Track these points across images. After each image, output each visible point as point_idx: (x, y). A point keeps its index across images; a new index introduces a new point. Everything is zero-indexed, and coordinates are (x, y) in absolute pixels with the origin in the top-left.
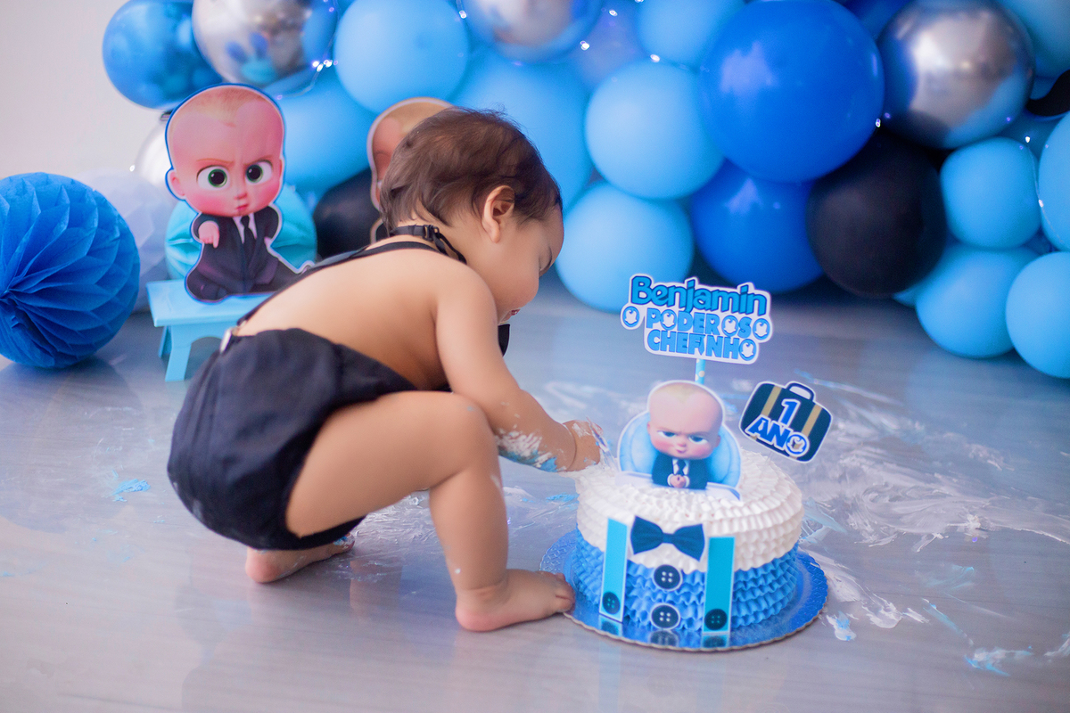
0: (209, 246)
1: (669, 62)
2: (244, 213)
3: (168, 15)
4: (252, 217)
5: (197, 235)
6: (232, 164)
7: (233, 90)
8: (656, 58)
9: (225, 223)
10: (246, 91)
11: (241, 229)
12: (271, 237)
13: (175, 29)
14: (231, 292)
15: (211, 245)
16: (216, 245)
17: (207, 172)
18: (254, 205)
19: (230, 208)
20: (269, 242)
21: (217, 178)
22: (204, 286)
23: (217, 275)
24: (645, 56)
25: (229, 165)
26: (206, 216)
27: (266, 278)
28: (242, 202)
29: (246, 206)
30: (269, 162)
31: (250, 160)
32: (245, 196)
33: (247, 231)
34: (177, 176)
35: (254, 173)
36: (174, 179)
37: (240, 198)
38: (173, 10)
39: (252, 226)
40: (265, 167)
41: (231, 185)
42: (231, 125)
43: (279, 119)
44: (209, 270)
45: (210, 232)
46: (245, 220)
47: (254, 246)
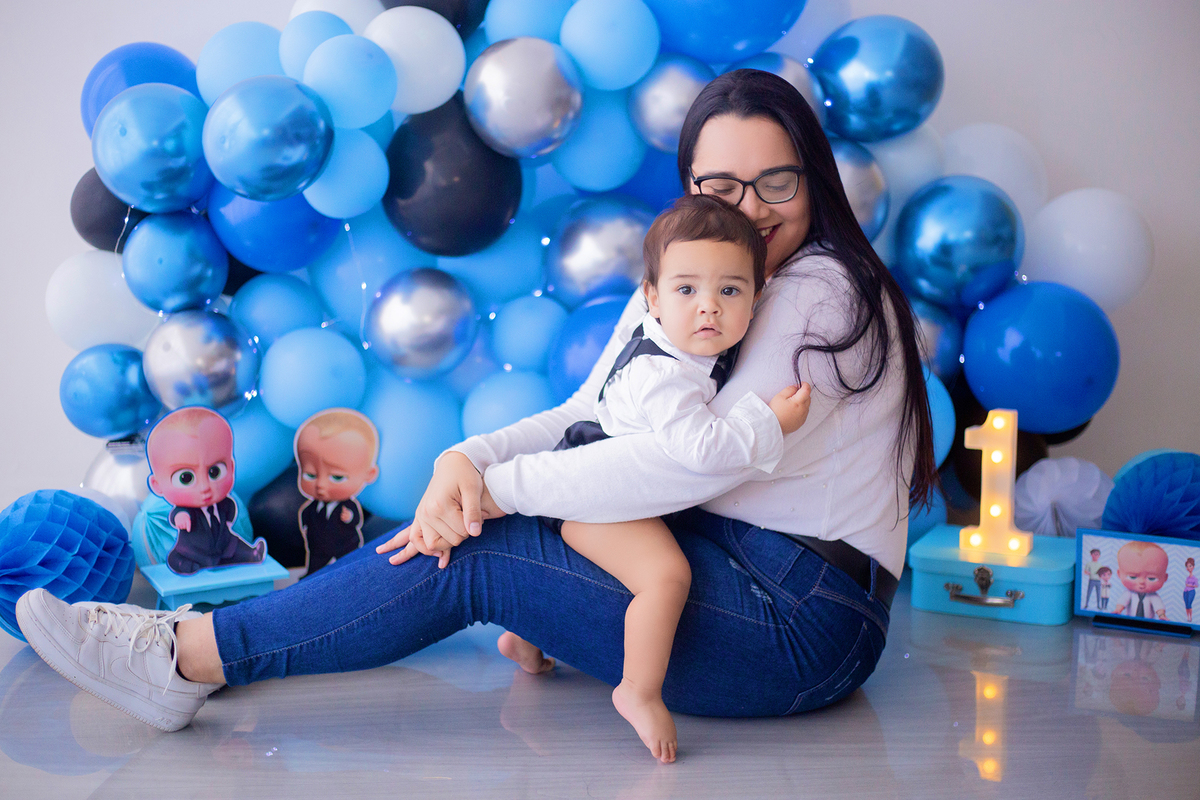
0: (183, 531)
1: (519, 368)
2: (209, 504)
3: (115, 361)
4: (215, 506)
5: (174, 523)
6: (197, 466)
7: (194, 411)
8: (508, 367)
9: (195, 513)
10: (202, 411)
11: (208, 516)
12: (231, 521)
13: (123, 372)
14: (202, 566)
15: (185, 530)
16: (189, 530)
17: (178, 475)
18: (216, 497)
19: (198, 500)
20: (230, 525)
21: (187, 478)
22: (182, 563)
23: (192, 554)
24: (500, 367)
25: (195, 468)
26: (180, 508)
27: (229, 553)
28: (208, 495)
29: (210, 499)
30: (223, 462)
31: (210, 462)
32: (209, 490)
33: (213, 517)
34: (156, 479)
35: (214, 472)
36: (153, 481)
37: (205, 492)
38: (119, 358)
39: (216, 513)
40: (221, 467)
41: (197, 482)
42: (195, 437)
43: (228, 430)
44: (184, 550)
45: (184, 520)
46: (210, 509)
47: (219, 529)
